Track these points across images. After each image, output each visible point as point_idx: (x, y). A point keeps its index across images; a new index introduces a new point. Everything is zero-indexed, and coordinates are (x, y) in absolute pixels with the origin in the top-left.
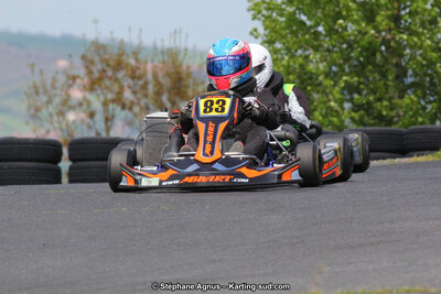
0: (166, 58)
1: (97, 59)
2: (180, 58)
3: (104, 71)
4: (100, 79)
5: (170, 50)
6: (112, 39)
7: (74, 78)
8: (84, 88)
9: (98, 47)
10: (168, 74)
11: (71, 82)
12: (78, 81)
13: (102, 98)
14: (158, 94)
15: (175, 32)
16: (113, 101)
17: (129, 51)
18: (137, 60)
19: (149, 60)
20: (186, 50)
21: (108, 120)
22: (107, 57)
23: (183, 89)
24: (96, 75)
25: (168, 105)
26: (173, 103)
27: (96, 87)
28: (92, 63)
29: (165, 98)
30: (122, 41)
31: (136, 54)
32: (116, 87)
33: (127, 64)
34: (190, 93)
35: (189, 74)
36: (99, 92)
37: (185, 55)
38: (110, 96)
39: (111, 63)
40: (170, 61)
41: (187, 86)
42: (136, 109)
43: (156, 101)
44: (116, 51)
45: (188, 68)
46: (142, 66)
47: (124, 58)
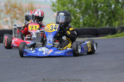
1: (8, 5)
2: (33, 5)
3: (10, 9)
4: (10, 11)
11: (1, 12)
12: (3, 11)
16: (14, 17)
19: (24, 5)
21: (12, 22)
24: (8, 9)
27: (8, 13)
31: (20, 4)
32: (14, 13)
33: (18, 6)
38: (13, 16)
39: (13, 6)
40: (30, 6)
42: (20, 19)
47: (16, 5)
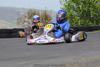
0: (44, 12)
1: (30, 13)
2: (46, 12)
3: (32, 15)
4: (31, 17)
5: (45, 11)
6: (33, 9)
7: (26, 17)
8: (28, 19)
9: (30, 10)
10: (44, 16)
11: (25, 17)
12: (27, 17)
13: (31, 20)
14: (42, 19)
15: (46, 7)
17: (36, 11)
18: (38, 13)
19: (40, 13)
20: (48, 11)
22: (32, 12)
23: (47, 18)
24: (30, 16)
25: (44, 21)
26: (45, 21)
27: (30, 18)
28: (29, 13)
29: (44, 20)
30: (35, 9)
31: (38, 12)
33: (36, 13)
34: (49, 19)
35: (48, 16)
36: (31, 19)
37: (47, 11)
39: (33, 13)
40: (45, 13)
41: (48, 18)
43: (42, 21)
44: (34, 11)
45: (48, 14)
46: (39, 14)
47: (35, 12)
